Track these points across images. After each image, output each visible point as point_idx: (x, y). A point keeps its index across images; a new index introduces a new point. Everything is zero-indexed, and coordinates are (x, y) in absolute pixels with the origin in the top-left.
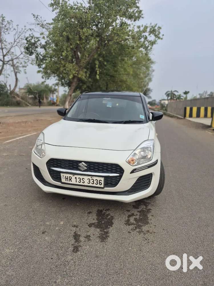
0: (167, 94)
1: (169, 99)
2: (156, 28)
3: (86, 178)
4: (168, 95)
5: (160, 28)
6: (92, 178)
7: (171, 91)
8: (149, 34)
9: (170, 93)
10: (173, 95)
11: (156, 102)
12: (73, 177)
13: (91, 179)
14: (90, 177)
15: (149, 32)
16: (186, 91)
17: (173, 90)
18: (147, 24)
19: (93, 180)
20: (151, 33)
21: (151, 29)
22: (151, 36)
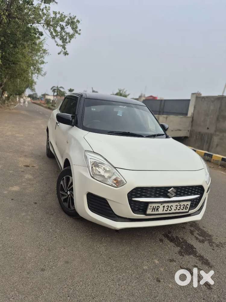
0: (53, 89)
1: (56, 95)
2: (75, 20)
3: (174, 204)
4: (54, 91)
5: (78, 21)
6: (180, 204)
7: (57, 87)
8: (66, 25)
9: (56, 88)
10: (59, 91)
11: (37, 96)
12: (161, 205)
13: (178, 205)
14: (177, 204)
15: (66, 22)
16: (71, 89)
17: (59, 87)
18: (63, 12)
19: (180, 206)
20: (68, 24)
21: (68, 20)
22: (68, 28)
